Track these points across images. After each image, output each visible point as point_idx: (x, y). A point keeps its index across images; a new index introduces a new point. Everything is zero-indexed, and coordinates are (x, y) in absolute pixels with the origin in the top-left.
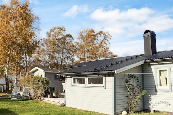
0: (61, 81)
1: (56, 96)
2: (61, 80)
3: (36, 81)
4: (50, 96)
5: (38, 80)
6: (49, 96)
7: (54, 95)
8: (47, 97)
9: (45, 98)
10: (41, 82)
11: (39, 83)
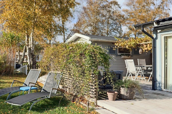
0: (119, 57)
1: (128, 95)
2: (119, 54)
3: (73, 55)
4: (114, 96)
5: (79, 51)
6: (110, 95)
7: (123, 91)
8: (106, 98)
9: (100, 103)
10: (88, 58)
11: (83, 60)
